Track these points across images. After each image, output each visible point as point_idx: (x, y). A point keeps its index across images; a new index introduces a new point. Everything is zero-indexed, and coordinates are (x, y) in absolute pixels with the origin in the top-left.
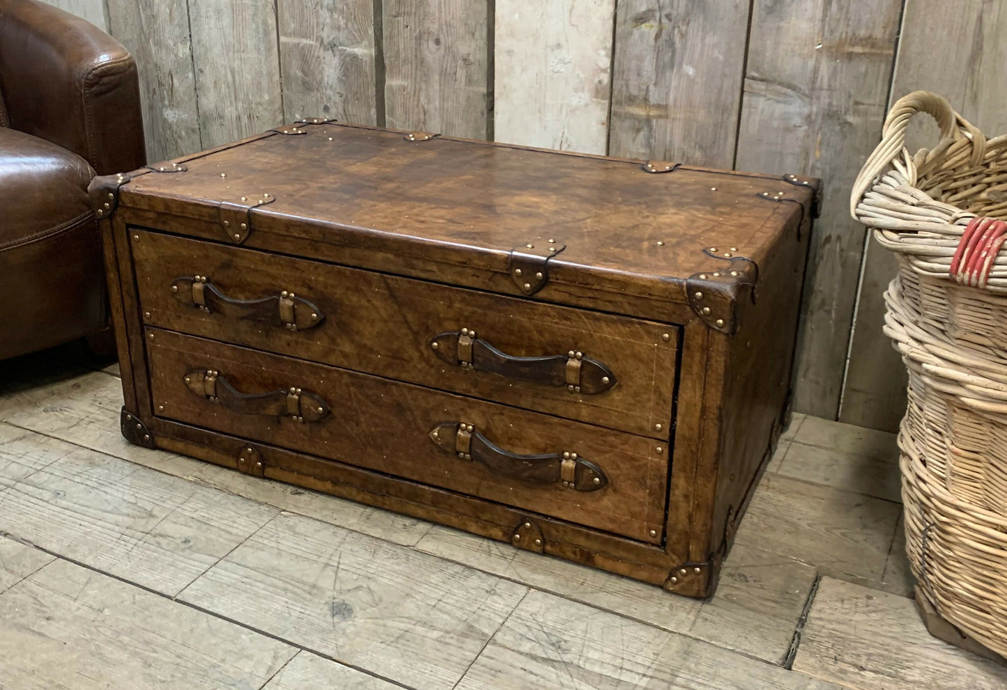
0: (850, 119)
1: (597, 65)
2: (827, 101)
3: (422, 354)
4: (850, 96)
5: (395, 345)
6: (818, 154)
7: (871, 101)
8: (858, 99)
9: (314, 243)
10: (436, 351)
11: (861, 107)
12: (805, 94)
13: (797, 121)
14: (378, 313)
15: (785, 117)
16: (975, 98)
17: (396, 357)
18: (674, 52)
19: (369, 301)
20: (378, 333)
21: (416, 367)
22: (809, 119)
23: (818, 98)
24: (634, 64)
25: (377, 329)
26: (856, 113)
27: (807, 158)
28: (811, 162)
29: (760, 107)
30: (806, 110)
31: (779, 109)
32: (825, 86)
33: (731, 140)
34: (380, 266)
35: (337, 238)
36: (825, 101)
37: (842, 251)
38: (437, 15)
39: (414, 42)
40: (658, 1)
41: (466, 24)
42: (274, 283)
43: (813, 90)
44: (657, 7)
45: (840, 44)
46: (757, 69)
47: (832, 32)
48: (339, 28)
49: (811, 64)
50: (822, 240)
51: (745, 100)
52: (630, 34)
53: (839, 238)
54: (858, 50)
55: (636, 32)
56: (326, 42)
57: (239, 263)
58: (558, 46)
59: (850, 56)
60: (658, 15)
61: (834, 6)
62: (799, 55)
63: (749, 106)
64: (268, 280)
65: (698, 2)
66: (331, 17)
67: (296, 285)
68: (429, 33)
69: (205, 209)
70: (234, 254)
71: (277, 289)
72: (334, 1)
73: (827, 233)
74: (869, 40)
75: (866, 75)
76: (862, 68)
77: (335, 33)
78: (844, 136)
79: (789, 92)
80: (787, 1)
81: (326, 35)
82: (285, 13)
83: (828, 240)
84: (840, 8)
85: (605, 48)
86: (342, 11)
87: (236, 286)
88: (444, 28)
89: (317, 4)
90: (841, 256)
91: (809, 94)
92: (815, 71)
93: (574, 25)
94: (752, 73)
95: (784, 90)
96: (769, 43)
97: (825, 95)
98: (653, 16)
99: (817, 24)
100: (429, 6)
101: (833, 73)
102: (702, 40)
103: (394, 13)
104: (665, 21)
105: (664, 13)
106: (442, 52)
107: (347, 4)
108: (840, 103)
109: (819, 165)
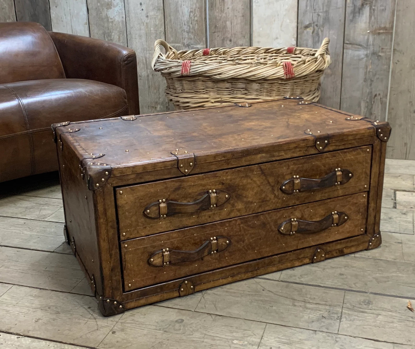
0: (380, 54)
1: (291, 44)
2: (373, 49)
4: (380, 47)
5: (263, 196)
6: (370, 67)
7: (387, 48)
8: (383, 47)
11: (384, 50)
12: (365, 47)
13: (363, 56)
14: (256, 183)
15: (359, 56)
17: (263, 201)
18: (319, 37)
19: (252, 180)
20: (255, 193)
22: (367, 56)
23: (369, 48)
24: (305, 42)
26: (382, 52)
27: (367, 68)
28: (368, 70)
29: (350, 53)
30: (365, 53)
31: (357, 53)
32: (371, 44)
33: (341, 64)
36: (372, 48)
37: (381, 98)
38: (230, 31)
39: (221, 41)
40: (313, 20)
41: (242, 34)
42: (204, 188)
43: (367, 45)
44: (312, 22)
45: (376, 30)
46: (348, 41)
47: (372, 26)
48: (191, 39)
49: (366, 37)
50: (373, 96)
51: (345, 51)
52: (303, 32)
53: (379, 94)
54: (382, 31)
55: (305, 32)
56: (185, 44)
57: (185, 184)
58: (277, 38)
59: (379, 34)
60: (313, 25)
61: (373, 18)
62: (362, 35)
63: (346, 53)
64: (201, 188)
65: (327, 20)
66: (188, 35)
67: (216, 185)
68: (227, 38)
69: (169, 163)
70: (183, 181)
71: (205, 191)
72: (189, 29)
73: (375, 94)
74: (385, 28)
75: (384, 39)
76: (383, 37)
77: (190, 41)
78: (379, 60)
79: (360, 47)
80: (357, 17)
81: (186, 42)
82: (169, 35)
83: (376, 95)
84: (375, 18)
85: (294, 38)
86: (193, 33)
87: (183, 197)
88: (233, 35)
89: (182, 31)
90: (381, 101)
91: (367, 47)
92: (368, 39)
93: (282, 31)
94: (346, 42)
95: (358, 47)
96: (352, 31)
97: (371, 47)
98: (311, 26)
99: (368, 24)
100: (227, 28)
101: (374, 40)
102: (329, 32)
103: (213, 32)
104: (315, 27)
105: (315, 24)
106: (232, 44)
107: (195, 30)
108: (377, 49)
109: (371, 70)
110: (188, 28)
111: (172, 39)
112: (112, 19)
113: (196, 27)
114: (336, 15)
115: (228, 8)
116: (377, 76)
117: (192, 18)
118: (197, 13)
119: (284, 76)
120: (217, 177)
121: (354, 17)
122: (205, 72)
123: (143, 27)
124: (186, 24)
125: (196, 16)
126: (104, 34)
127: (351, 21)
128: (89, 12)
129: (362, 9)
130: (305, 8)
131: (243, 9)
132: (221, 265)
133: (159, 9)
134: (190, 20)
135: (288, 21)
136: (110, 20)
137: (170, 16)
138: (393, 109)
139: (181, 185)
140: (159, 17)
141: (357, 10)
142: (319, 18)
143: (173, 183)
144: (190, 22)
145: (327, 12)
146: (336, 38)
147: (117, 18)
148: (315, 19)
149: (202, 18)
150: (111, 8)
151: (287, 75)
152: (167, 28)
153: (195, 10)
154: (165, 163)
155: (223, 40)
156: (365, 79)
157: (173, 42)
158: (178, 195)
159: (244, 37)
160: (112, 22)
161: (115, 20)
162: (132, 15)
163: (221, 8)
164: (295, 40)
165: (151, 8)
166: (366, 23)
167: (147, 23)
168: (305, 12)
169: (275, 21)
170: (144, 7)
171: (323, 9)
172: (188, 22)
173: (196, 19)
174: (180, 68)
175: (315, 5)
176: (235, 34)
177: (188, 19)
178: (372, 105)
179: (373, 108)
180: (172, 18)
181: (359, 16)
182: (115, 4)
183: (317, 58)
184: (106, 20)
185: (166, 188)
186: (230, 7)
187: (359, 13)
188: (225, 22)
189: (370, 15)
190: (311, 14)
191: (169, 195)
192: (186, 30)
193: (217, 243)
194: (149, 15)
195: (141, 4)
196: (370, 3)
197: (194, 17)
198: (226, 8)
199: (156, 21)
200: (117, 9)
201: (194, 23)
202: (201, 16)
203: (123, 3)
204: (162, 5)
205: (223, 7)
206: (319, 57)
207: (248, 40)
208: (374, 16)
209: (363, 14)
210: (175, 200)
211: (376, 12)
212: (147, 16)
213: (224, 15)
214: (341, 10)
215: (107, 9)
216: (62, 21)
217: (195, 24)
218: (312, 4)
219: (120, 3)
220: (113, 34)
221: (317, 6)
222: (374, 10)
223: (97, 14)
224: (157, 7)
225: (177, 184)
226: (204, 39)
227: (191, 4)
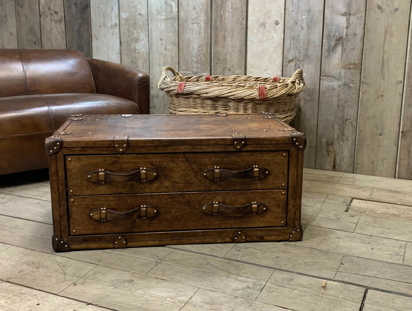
0: (351, 85)
1: (278, 74)
2: (344, 81)
3: (199, 179)
4: (350, 79)
5: (188, 179)
6: (342, 95)
7: (356, 80)
8: (352, 80)
9: (156, 147)
10: (205, 177)
11: (354, 82)
13: (336, 86)
14: (181, 168)
15: (333, 86)
16: (384, 77)
17: (188, 183)
19: (177, 164)
20: (181, 175)
21: (196, 185)
22: (339, 86)
23: (341, 80)
24: (288, 74)
25: (180, 174)
26: (352, 83)
27: (339, 97)
28: (341, 98)
29: (325, 83)
30: (338, 83)
31: (331, 83)
32: (343, 77)
33: (318, 93)
34: (182, 151)
35: (166, 143)
37: (351, 122)
38: (230, 63)
39: (222, 71)
40: (295, 56)
41: (238, 65)
42: (136, 165)
43: (340, 78)
44: (295, 58)
45: (346, 65)
46: (324, 73)
47: (344, 62)
48: (199, 68)
49: (339, 71)
50: (345, 120)
51: (321, 81)
52: (287, 65)
53: (350, 119)
54: (351, 66)
55: (289, 65)
56: (194, 72)
57: (121, 160)
58: (266, 70)
59: (349, 68)
60: (295, 60)
61: (344, 55)
62: (336, 69)
63: (322, 83)
64: (134, 165)
65: (307, 56)
66: (196, 65)
67: (146, 164)
68: (227, 68)
69: (107, 142)
70: (119, 158)
71: (138, 168)
72: (198, 61)
73: (347, 118)
74: (354, 64)
75: (354, 73)
76: (353, 71)
77: (197, 69)
78: (350, 90)
79: (333, 79)
80: (331, 54)
81: (195, 70)
82: (182, 64)
83: (347, 120)
84: (346, 56)
85: (280, 70)
86: (200, 63)
87: (118, 170)
88: (232, 66)
89: (192, 61)
90: (351, 124)
91: (339, 79)
92: (340, 73)
93: (271, 64)
94: (322, 74)
95: (332, 78)
96: (327, 66)
97: (343, 79)
98: (294, 60)
99: (340, 60)
100: (227, 60)
101: (345, 73)
102: (308, 66)
103: (216, 63)
104: (297, 61)
105: (297, 59)
106: (231, 73)
107: (202, 61)
108: (347, 81)
109: (343, 98)
110: (197, 59)
111: (184, 68)
112: (138, 50)
113: (203, 59)
114: (315, 52)
115: (228, 45)
116: (348, 103)
117: (200, 51)
118: (205, 48)
119: (257, 97)
120: (148, 158)
121: (329, 54)
122: (196, 91)
123: (162, 58)
124: (195, 56)
125: (203, 50)
126: (132, 62)
127: (327, 57)
128: (122, 44)
129: (335, 48)
130: (289, 46)
131: (240, 45)
132: (150, 229)
133: (175, 44)
134: (199, 53)
135: (276, 56)
136: (137, 51)
137: (183, 50)
138: (361, 131)
139: (117, 161)
140: (175, 50)
141: (331, 48)
142: (300, 54)
143: (111, 158)
144: (199, 55)
145: (307, 50)
146: (314, 70)
147: (143, 50)
148: (297, 55)
149: (208, 52)
150: (138, 42)
151: (260, 96)
152: (181, 59)
153: (203, 45)
154: (104, 142)
155: (224, 70)
156: (338, 105)
157: (184, 70)
158: (114, 167)
159: (240, 68)
160: (139, 53)
161: (141, 52)
162: (154, 48)
163: (223, 44)
164: (280, 72)
165: (169, 43)
166: (338, 59)
167: (165, 55)
168: (289, 49)
169: (265, 56)
170: (163, 42)
171: (304, 47)
172: (197, 55)
173: (203, 52)
174: (177, 88)
175: (297, 43)
176: (233, 65)
177: (197, 52)
178: (344, 127)
179: (345, 130)
180: (185, 51)
181: (333, 54)
182: (142, 39)
183: (288, 84)
184: (134, 51)
185: (105, 161)
186: (230, 44)
187: (333, 51)
188: (226, 55)
189: (342, 53)
190: (294, 51)
191: (108, 167)
192: (195, 61)
193: (146, 211)
194: (167, 48)
195: (161, 40)
196: (342, 44)
197: (202, 51)
198: (227, 44)
199: (172, 53)
200: (143, 42)
201: (201, 55)
202: (207, 50)
203: (148, 39)
204: (177, 41)
205: (224, 44)
206: (290, 83)
207: (243, 70)
208: (345, 53)
209: (336, 52)
210: (112, 172)
211: (347, 50)
212: (166, 49)
213: (225, 50)
214: (318, 48)
215: (136, 42)
216: (101, 51)
217: (202, 57)
218: (295, 43)
219: (145, 38)
220: (139, 62)
221: (299, 44)
222: (345, 49)
223: (128, 46)
224: (174, 42)
225: (114, 159)
226: (209, 68)
227: (200, 41)
